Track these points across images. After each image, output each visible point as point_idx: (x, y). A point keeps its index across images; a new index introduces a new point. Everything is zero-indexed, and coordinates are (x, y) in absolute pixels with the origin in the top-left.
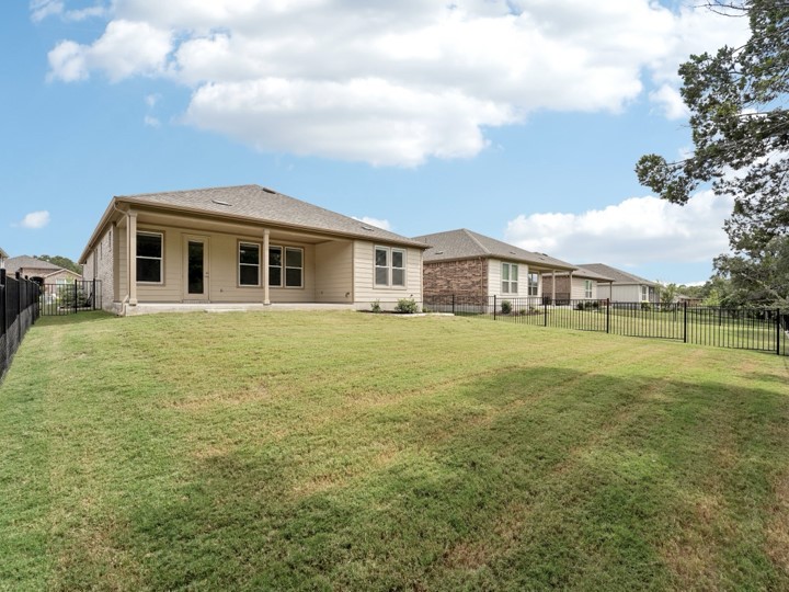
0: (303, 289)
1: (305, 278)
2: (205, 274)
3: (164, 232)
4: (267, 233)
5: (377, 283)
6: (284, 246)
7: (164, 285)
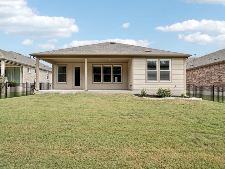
0: (122, 83)
1: (123, 78)
2: (80, 79)
3: (67, 64)
4: (86, 60)
5: (149, 79)
6: (112, 65)
7: (67, 83)
